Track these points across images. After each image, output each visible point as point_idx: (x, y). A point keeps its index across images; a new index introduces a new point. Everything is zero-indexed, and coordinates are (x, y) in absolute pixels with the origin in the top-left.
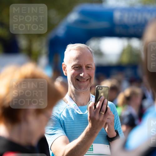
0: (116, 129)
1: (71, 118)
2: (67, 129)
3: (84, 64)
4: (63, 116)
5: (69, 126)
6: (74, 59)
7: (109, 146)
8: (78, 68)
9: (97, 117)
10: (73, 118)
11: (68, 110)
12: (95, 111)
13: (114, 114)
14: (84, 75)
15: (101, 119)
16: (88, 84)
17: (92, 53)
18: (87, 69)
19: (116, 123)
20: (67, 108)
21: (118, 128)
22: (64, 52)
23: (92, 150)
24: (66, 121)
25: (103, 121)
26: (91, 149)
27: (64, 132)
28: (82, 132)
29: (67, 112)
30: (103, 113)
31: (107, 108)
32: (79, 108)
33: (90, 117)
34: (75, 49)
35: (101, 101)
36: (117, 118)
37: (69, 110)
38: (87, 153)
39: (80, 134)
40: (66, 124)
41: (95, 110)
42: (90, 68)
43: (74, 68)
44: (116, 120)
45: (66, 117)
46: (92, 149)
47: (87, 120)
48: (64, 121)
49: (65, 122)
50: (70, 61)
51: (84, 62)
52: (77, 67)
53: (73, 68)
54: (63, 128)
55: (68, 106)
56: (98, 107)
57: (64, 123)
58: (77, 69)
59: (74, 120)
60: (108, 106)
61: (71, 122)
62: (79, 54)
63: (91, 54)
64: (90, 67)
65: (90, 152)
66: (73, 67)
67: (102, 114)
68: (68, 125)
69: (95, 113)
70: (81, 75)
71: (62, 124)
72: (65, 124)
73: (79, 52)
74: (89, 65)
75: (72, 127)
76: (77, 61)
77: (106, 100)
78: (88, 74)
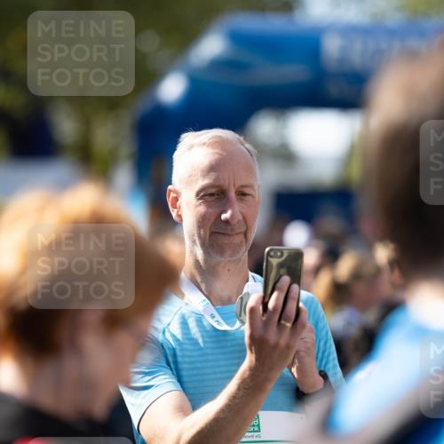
0: (322, 369)
1: (194, 342)
2: (184, 373)
3: (232, 184)
4: (173, 336)
5: (189, 363)
6: (203, 171)
7: (304, 416)
8: (214, 195)
10: (200, 341)
11: (186, 316)
12: (264, 319)
13: (316, 326)
14: (232, 216)
15: (283, 342)
16: (242, 242)
18: (241, 200)
19: (324, 352)
20: (184, 312)
21: (330, 365)
23: (256, 429)
24: (182, 350)
25: (288, 347)
26: (254, 426)
27: (175, 380)
28: (230, 378)
29: (184, 323)
30: (289, 325)
31: (298, 310)
32: (217, 310)
34: (204, 144)
35: (280, 290)
37: (189, 317)
38: (244, 440)
39: (224, 386)
40: (183, 356)
41: (266, 315)
42: (247, 198)
43: (205, 195)
45: (179, 337)
46: (259, 426)
47: (243, 344)
48: (174, 350)
49: (178, 353)
50: (190, 176)
51: (232, 179)
52: (212, 195)
53: (201, 198)
54: (171, 370)
55: (184, 307)
56: (275, 308)
57: (175, 355)
58: (213, 198)
59: (202, 345)
60: (301, 305)
61: (194, 350)
62: (217, 156)
64: (249, 195)
65: (253, 436)
66: (202, 194)
67: (284, 325)
68: (187, 359)
70: (224, 216)
71: (171, 359)
72: (179, 359)
73: (217, 151)
74: (246, 186)
75: (199, 365)
76: (213, 175)
77: (295, 286)
78: (242, 213)
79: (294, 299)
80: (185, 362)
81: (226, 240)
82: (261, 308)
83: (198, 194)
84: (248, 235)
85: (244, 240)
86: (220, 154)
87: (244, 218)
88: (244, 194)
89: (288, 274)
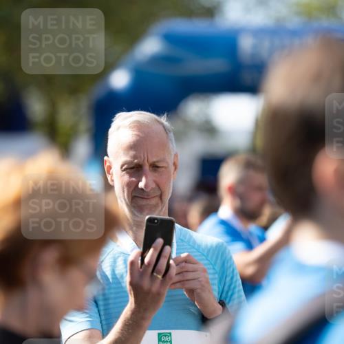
3: (146, 159)
8: (134, 169)
9: (146, 283)
12: (141, 270)
14: (146, 185)
15: (154, 289)
16: (157, 204)
17: (167, 133)
18: (155, 171)
20: (115, 252)
22: (108, 131)
30: (160, 277)
31: (168, 266)
33: (131, 284)
35: (155, 249)
36: (231, 275)
37: (119, 257)
41: (143, 268)
43: (127, 168)
44: (228, 279)
51: (146, 156)
52: (131, 168)
53: (124, 170)
55: (116, 249)
56: (149, 263)
60: (171, 262)
63: (165, 135)
66: (125, 167)
67: (156, 278)
69: (142, 274)
70: (141, 185)
74: (158, 162)
76: (132, 153)
77: (167, 248)
78: (155, 182)
79: (165, 257)
80: (111, 293)
81: (143, 202)
82: (140, 261)
83: (122, 167)
84: (163, 198)
85: (160, 202)
86: (138, 135)
87: (158, 185)
88: (158, 167)
89: (162, 238)
